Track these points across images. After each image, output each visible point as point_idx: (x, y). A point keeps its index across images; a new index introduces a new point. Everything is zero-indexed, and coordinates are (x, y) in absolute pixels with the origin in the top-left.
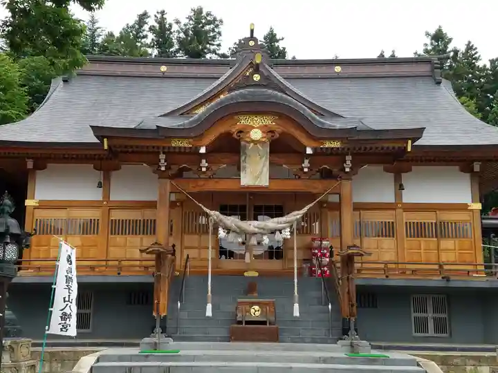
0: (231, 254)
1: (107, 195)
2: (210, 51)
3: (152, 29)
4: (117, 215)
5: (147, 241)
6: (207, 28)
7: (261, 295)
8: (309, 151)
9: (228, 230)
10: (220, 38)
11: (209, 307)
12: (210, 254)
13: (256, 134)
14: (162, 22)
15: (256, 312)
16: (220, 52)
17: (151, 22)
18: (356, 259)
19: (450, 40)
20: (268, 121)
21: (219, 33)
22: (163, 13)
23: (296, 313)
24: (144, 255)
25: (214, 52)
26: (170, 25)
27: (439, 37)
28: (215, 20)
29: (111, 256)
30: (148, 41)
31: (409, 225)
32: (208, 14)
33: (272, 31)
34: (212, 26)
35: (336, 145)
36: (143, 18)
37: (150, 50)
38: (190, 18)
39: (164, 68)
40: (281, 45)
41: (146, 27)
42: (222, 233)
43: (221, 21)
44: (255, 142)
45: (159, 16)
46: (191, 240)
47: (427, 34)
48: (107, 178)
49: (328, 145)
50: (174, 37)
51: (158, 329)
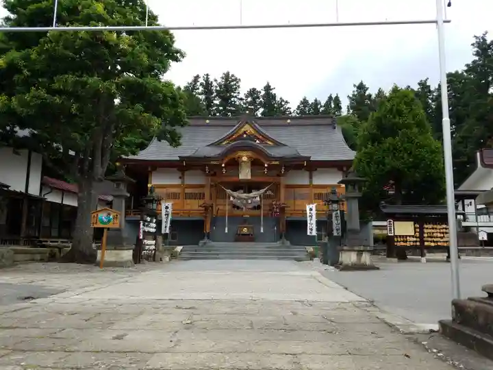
0: (238, 208)
1: (183, 182)
2: (233, 97)
3: (201, 84)
4: (188, 191)
5: (201, 202)
6: (232, 83)
7: (249, 224)
8: (266, 165)
9: (234, 197)
10: (239, 89)
11: (226, 229)
12: (227, 208)
13: (245, 159)
14: (207, 80)
15: (245, 230)
16: (239, 97)
17: (201, 80)
18: (286, 209)
19: (367, 89)
20: (249, 153)
21: (239, 86)
22: (207, 75)
23: (262, 231)
24: (200, 208)
25: (236, 97)
26: (212, 82)
27: (361, 87)
28: (236, 79)
29: (185, 208)
30: (200, 91)
31: (315, 194)
32: (233, 76)
33: (268, 84)
34: (235, 82)
35: (277, 163)
36: (196, 78)
37: (200, 97)
38: (222, 78)
39: (208, 121)
40: (273, 92)
41: (198, 84)
42: (232, 199)
43: (240, 80)
44: (245, 162)
45: (205, 77)
46: (220, 201)
47: (355, 86)
48: (183, 174)
49: (273, 163)
50: (214, 88)
51: (206, 237)
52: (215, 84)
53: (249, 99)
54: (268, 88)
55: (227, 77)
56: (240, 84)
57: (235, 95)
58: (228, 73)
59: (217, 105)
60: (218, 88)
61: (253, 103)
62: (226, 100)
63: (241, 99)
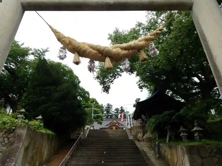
6: (110, 107)
14: (102, 106)
20: (115, 127)
22: (102, 104)
28: (111, 105)
40: (124, 109)
52: (104, 107)
53: (116, 111)
54: (122, 107)
55: (108, 104)
56: (113, 107)
57: (111, 110)
58: (109, 104)
59: (105, 114)
60: (106, 109)
61: (117, 112)
62: (108, 112)
63: (113, 111)
